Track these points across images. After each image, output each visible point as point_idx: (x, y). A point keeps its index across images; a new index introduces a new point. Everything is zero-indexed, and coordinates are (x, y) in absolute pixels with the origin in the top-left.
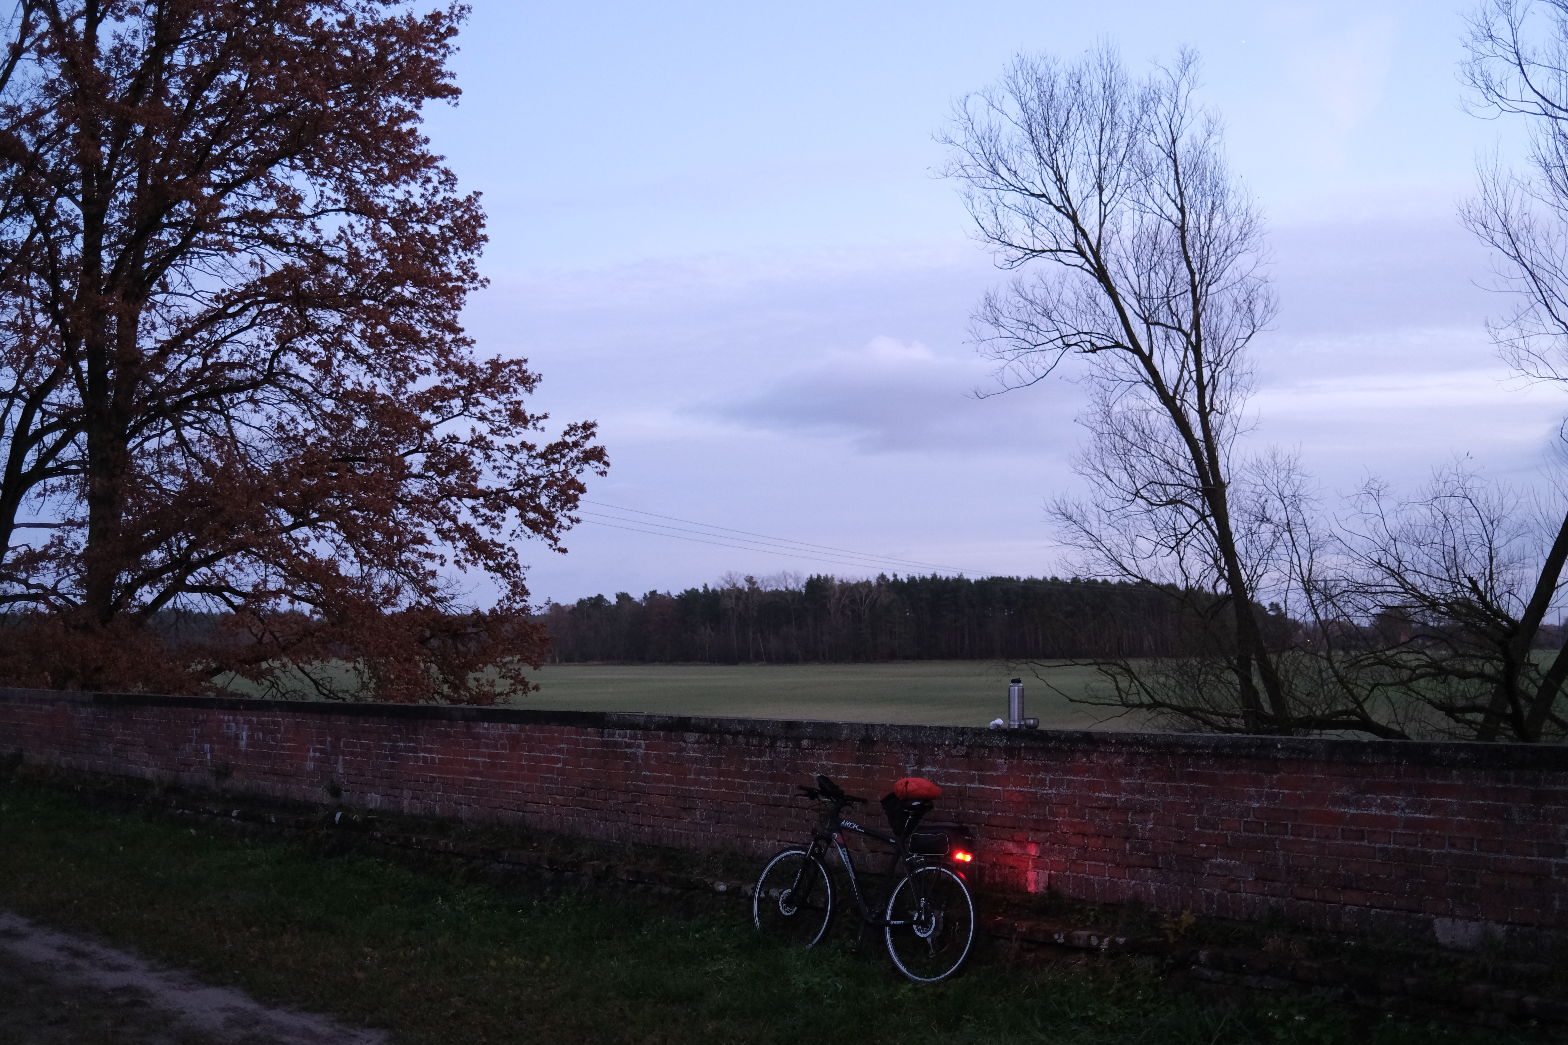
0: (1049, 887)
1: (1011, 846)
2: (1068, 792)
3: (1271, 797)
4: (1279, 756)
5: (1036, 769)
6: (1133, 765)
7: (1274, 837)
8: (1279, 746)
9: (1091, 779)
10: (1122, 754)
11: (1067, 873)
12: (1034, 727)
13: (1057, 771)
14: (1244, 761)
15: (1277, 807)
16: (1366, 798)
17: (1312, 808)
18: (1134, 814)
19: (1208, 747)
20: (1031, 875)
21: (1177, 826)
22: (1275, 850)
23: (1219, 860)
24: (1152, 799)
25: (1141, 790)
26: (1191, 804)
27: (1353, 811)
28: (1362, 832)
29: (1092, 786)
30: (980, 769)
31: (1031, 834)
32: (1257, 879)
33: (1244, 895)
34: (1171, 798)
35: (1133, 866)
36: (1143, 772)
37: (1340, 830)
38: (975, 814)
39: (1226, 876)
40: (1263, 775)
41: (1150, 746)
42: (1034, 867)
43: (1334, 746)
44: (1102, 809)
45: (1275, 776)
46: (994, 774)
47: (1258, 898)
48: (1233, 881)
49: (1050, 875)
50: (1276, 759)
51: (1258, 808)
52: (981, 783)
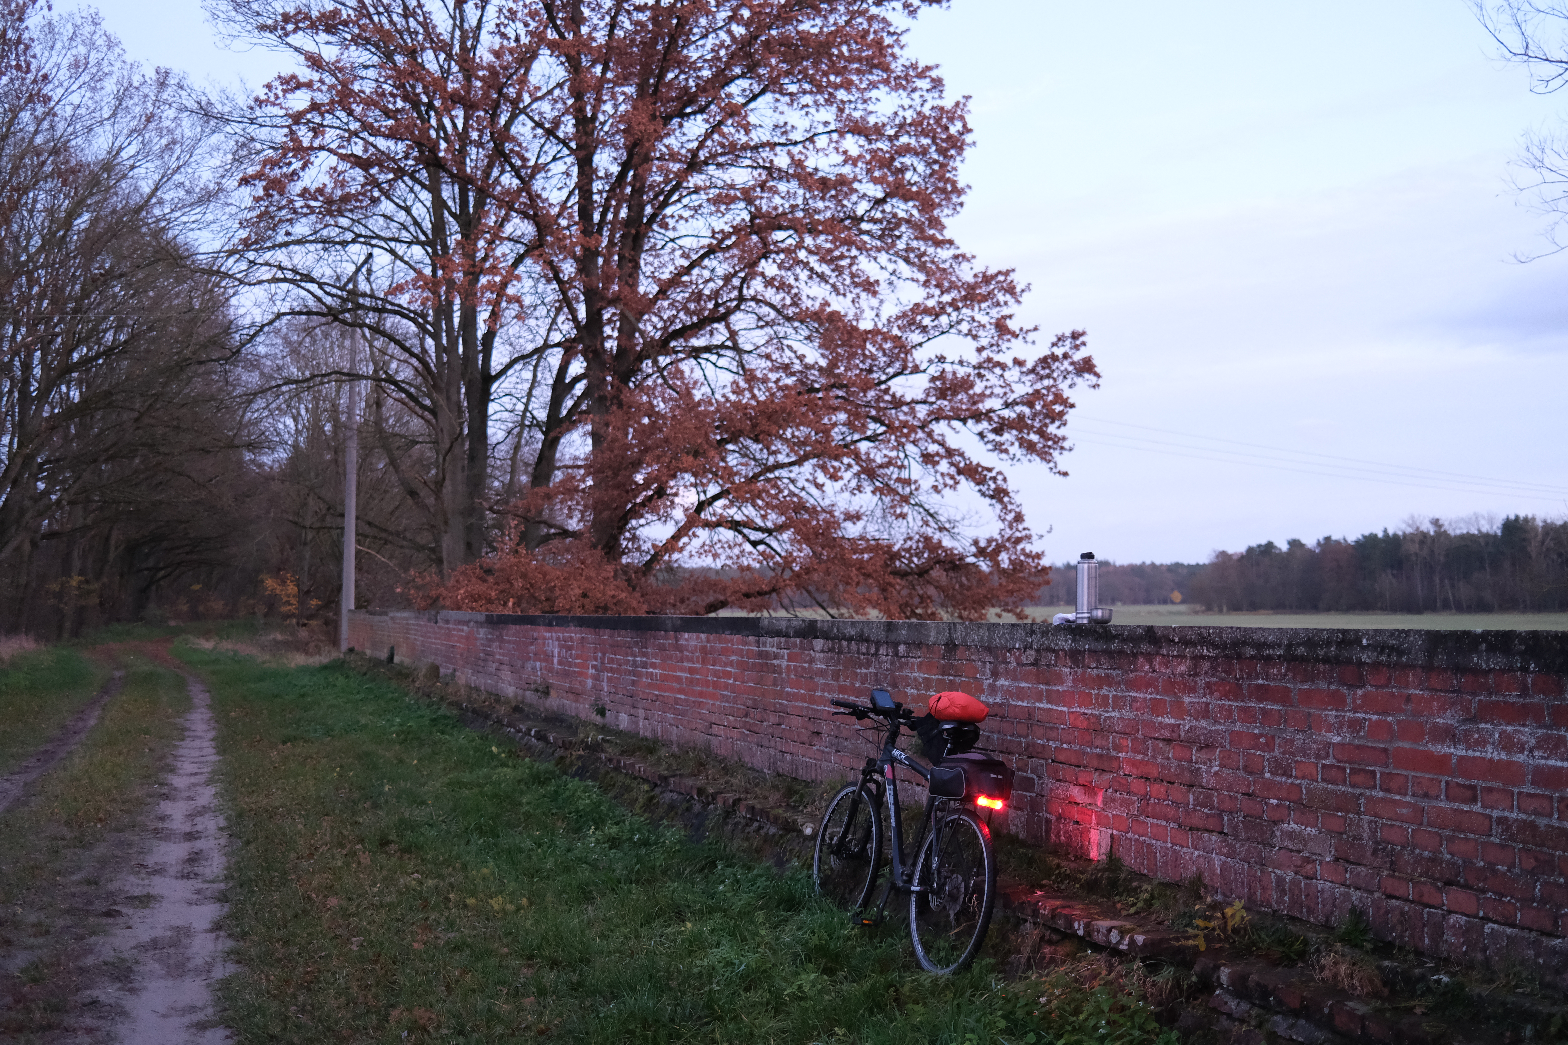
0: (1110, 854)
1: (1076, 793)
2: (1131, 716)
3: (1355, 726)
4: (1364, 658)
5: (1101, 681)
6: (1196, 675)
7: (1358, 791)
8: (1365, 642)
9: (1154, 696)
10: (1184, 657)
11: (1130, 835)
12: (1104, 622)
13: (1119, 683)
14: (1321, 667)
15: (1362, 742)
16: (1478, 731)
17: (1407, 745)
18: (1200, 749)
19: (1279, 646)
20: (1094, 835)
21: (1245, 768)
22: (1359, 813)
23: (1293, 825)
24: (1218, 727)
25: (1205, 712)
26: (1261, 735)
27: (1461, 751)
28: (1473, 788)
29: (1156, 707)
30: (1047, 683)
31: (1096, 776)
32: (1337, 859)
33: (1320, 884)
34: (1238, 727)
35: (1198, 830)
36: (1208, 685)
37: (1443, 785)
38: (1043, 746)
39: (1299, 852)
40: (1344, 690)
41: (1215, 646)
42: (1098, 824)
43: (1435, 639)
44: (1168, 741)
45: (1359, 692)
46: (1060, 688)
47: (1339, 890)
48: (1307, 860)
49: (1112, 835)
50: (1361, 664)
51: (1337, 744)
52: (1049, 702)
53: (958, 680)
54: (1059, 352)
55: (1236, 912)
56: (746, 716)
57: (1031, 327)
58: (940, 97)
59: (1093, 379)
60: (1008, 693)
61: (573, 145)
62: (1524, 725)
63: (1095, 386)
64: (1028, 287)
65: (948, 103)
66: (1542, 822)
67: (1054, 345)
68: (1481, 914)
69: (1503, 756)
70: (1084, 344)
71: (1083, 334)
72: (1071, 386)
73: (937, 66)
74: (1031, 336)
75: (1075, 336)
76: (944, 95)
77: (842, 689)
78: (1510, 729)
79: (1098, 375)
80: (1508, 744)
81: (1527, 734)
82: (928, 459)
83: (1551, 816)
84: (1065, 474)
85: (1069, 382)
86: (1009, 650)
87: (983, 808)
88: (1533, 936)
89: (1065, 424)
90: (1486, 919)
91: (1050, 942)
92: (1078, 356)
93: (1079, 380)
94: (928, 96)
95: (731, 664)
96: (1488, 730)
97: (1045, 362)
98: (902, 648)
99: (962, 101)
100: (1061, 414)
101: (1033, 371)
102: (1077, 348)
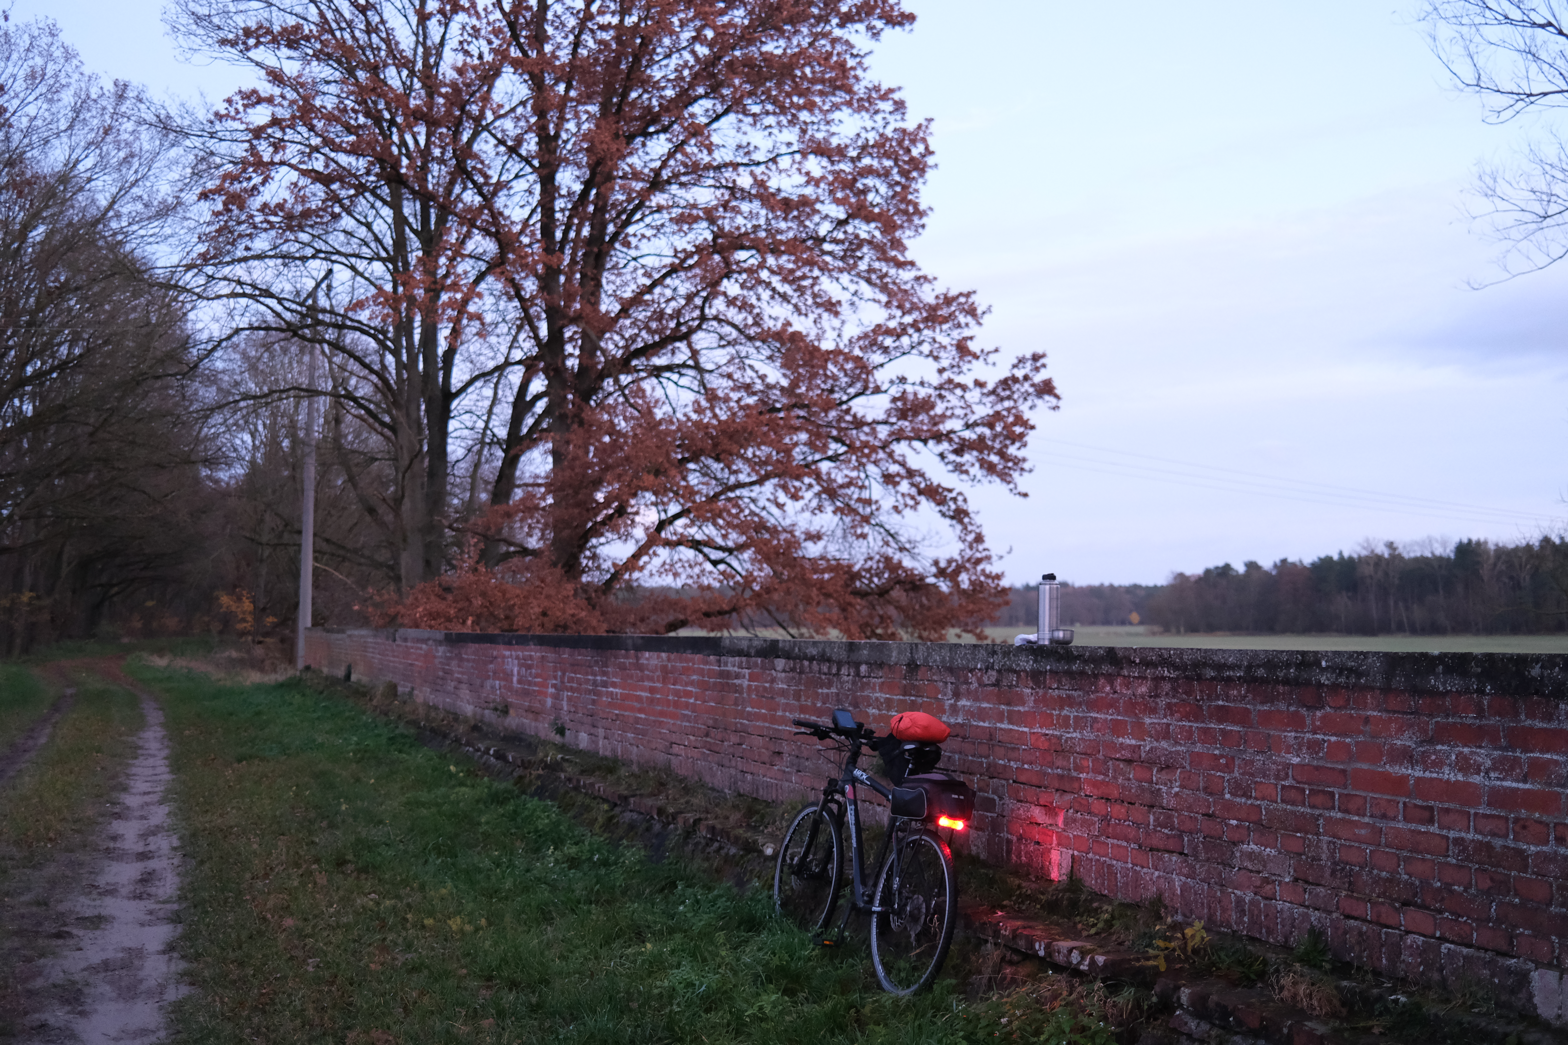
0: (1071, 874)
1: (1037, 813)
2: (1092, 737)
3: (1314, 747)
4: (1323, 680)
5: (1063, 702)
6: (1157, 696)
7: (1317, 812)
8: (1324, 664)
9: (1115, 717)
10: (1145, 678)
11: (1090, 855)
12: (1065, 643)
13: (1080, 704)
14: (1281, 689)
15: (1321, 763)
16: (1435, 752)
17: (1365, 766)
18: (1161, 770)
19: (1240, 667)
20: (1055, 855)
21: (1205, 789)
22: (1318, 834)
23: (1252, 846)
24: (1179, 748)
25: (1165, 734)
26: (1222, 756)
27: (1419, 773)
28: (1431, 809)
29: (1117, 728)
30: (1008, 704)
31: (1057, 796)
32: (1296, 880)
33: (1280, 905)
34: (1198, 748)
35: (1158, 850)
36: (1169, 706)
37: (1401, 805)
38: (1005, 766)
39: (1259, 872)
40: (1303, 711)
41: (1176, 668)
42: (1059, 844)
43: (1393, 661)
44: (1129, 762)
45: (1319, 714)
46: (1021, 709)
47: (1298, 911)
48: (1266, 881)
49: (1073, 856)
50: (1320, 685)
51: (1297, 765)
52: (1010, 722)
53: (919, 700)
54: (1019, 373)
55: (1196, 933)
56: (707, 735)
57: (992, 348)
58: (903, 119)
59: (1053, 401)
60: (969, 713)
61: (536, 163)
62: (1480, 747)
63: (1056, 408)
64: (989, 310)
65: (910, 125)
66: (1498, 843)
67: (1015, 366)
68: (1438, 934)
69: (1460, 777)
70: (1044, 366)
71: (1043, 356)
72: (1031, 408)
73: (900, 88)
74: (992, 358)
75: (1036, 358)
76: (907, 117)
77: (803, 709)
78: (1466, 750)
79: (1058, 397)
80: (1464, 765)
81: (1483, 755)
82: (889, 479)
83: (1506, 836)
84: (1025, 495)
85: (1029, 403)
86: (971, 671)
87: (944, 828)
88: (1488, 956)
89: (1025, 445)
90: (1443, 939)
91: (1011, 963)
92: (1038, 378)
93: (1039, 402)
94: (891, 118)
95: (692, 683)
96: (1445, 752)
97: (1006, 383)
98: (863, 668)
99: (925, 123)
100: (1022, 436)
101: (993, 392)
102: (1037, 369)
